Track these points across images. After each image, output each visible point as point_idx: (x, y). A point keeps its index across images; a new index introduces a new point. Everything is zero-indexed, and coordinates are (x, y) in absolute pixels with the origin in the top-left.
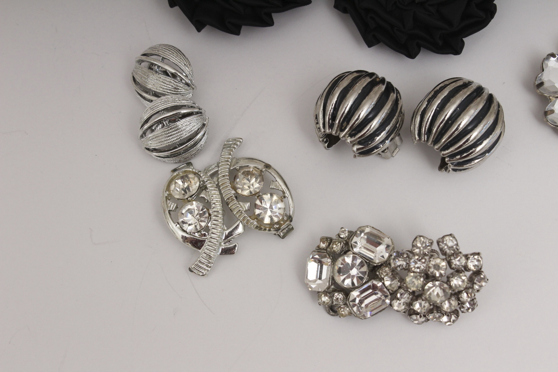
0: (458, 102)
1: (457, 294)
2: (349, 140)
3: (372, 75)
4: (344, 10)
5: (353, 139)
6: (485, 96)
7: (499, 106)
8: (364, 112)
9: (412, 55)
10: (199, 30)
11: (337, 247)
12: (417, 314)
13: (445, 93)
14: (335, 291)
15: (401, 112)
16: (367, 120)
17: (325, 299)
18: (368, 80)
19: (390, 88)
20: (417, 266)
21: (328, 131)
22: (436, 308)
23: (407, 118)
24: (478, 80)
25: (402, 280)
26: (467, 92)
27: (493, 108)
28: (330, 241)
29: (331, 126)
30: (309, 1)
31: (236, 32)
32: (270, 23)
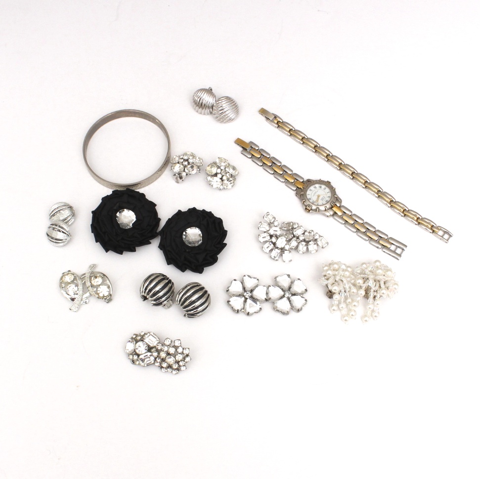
0: (192, 291)
1: (178, 362)
2: (150, 299)
3: (164, 276)
4: (161, 249)
5: (152, 299)
6: (204, 290)
7: (209, 295)
8: (157, 289)
9: (183, 271)
10: (107, 252)
11: (139, 338)
12: (163, 368)
13: (189, 287)
14: (135, 354)
15: (173, 291)
16: (158, 292)
17: (131, 357)
18: (162, 277)
19: (170, 281)
20: (166, 349)
21: (143, 294)
22: (170, 366)
23: (175, 294)
24: (203, 285)
25: (159, 354)
26: (198, 288)
27: (206, 296)
28: (137, 335)
29: (148, 294)
30: (150, 243)
31: (121, 253)
32: (134, 250)
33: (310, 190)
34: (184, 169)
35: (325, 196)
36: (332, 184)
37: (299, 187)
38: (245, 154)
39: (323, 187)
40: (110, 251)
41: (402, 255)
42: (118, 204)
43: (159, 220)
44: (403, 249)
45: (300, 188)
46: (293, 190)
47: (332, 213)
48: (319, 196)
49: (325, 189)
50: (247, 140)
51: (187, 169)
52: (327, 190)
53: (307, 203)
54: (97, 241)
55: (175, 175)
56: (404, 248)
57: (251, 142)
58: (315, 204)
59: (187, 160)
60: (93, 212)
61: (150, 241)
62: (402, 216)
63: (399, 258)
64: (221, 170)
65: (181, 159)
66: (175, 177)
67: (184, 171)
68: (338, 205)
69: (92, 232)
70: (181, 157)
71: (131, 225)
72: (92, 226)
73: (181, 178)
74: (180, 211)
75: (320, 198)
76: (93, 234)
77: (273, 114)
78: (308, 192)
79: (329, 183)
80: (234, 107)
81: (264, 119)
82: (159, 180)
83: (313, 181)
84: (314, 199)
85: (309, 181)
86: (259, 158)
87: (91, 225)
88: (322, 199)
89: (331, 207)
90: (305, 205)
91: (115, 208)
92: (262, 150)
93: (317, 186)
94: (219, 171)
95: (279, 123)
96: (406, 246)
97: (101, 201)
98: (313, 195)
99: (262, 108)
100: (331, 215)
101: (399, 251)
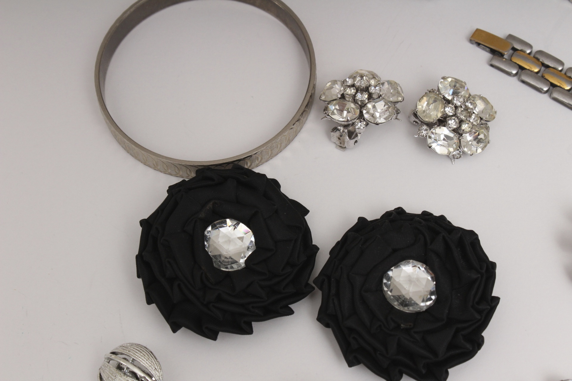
10: (174, 331)
30: (291, 312)
31: (213, 337)
32: (249, 331)
34: (361, 112)
40: (183, 329)
42: (210, 205)
43: (316, 249)
51: (368, 112)
54: (149, 302)
55: (335, 129)
57: (511, 37)
59: (366, 89)
60: (143, 223)
61: (292, 306)
64: (456, 107)
65: (350, 86)
66: (337, 134)
67: (361, 116)
69: (139, 276)
70: (350, 82)
71: (242, 261)
72: (140, 259)
73: (352, 135)
74: (361, 220)
76: (140, 281)
82: (296, 144)
86: (537, 73)
87: (137, 257)
91: (202, 215)
92: (540, 52)
94: (449, 110)
97: (165, 195)
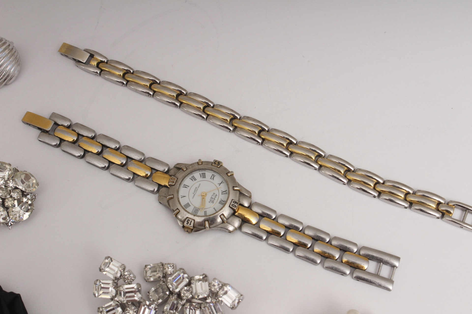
33: (186, 186)
35: (216, 192)
36: (225, 165)
37: (163, 184)
38: (47, 141)
39: (209, 174)
41: (394, 279)
44: (393, 266)
45: (165, 186)
46: (152, 192)
47: (237, 223)
48: (203, 197)
49: (213, 177)
50: (45, 113)
52: (218, 179)
53: (183, 215)
56: (396, 263)
57: (54, 115)
58: (199, 214)
62: (375, 197)
63: (390, 287)
68: (246, 205)
75: (208, 198)
77: (86, 51)
78: (182, 191)
79: (219, 163)
80: (7, 52)
81: (72, 62)
83: (187, 166)
84: (196, 202)
85: (178, 168)
86: (75, 143)
88: (212, 200)
89: (232, 211)
90: (181, 220)
92: (78, 124)
93: (197, 175)
95: (101, 65)
96: (398, 258)
98: (191, 195)
99: (64, 45)
100: (236, 229)
101: (385, 271)
